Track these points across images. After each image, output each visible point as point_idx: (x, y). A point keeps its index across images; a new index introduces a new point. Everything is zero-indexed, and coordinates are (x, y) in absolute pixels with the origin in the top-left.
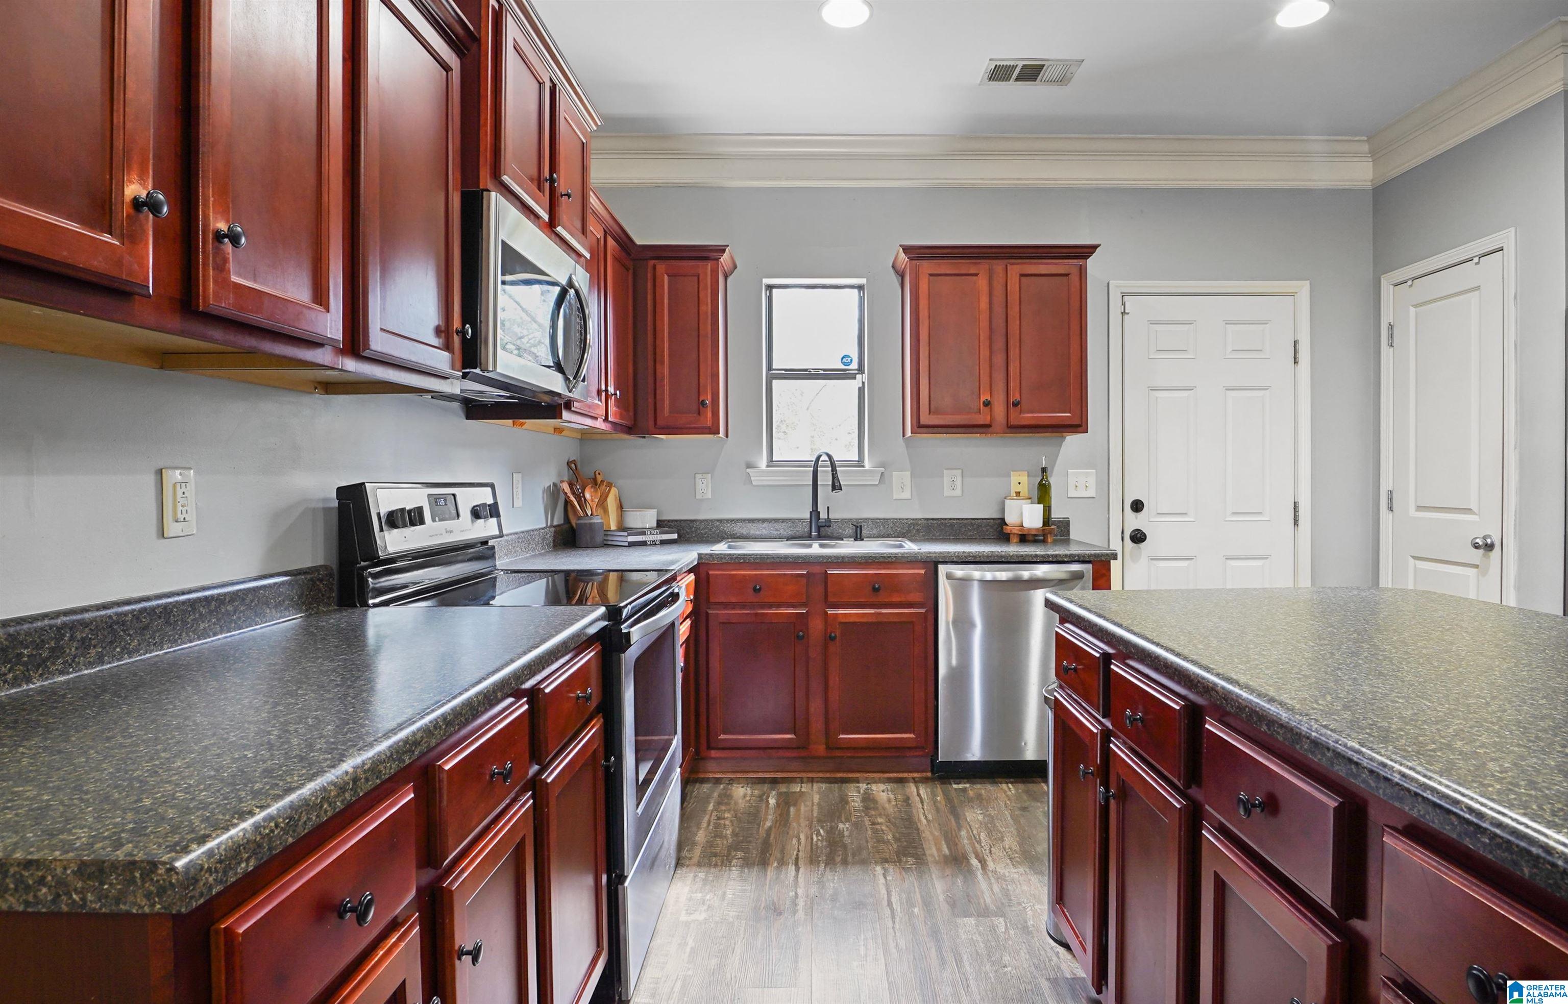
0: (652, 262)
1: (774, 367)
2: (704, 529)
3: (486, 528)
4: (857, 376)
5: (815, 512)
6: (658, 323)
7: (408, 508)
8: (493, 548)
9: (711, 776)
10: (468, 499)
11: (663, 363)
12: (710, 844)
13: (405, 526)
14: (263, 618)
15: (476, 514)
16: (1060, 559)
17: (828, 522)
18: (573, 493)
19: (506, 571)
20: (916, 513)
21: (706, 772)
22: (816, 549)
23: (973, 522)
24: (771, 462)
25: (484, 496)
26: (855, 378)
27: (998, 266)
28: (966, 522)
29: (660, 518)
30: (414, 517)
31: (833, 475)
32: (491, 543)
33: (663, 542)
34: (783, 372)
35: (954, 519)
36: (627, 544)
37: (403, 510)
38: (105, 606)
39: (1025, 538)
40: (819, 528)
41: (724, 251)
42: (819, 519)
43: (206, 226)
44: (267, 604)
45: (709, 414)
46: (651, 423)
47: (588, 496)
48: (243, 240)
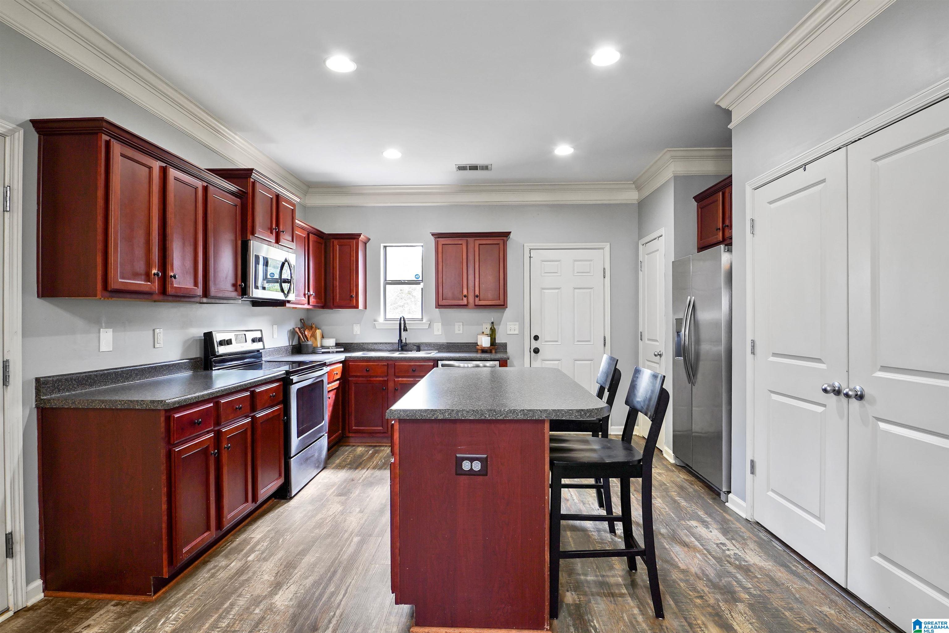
0: (332, 240)
1: (387, 279)
2: (356, 347)
3: (258, 346)
4: (421, 283)
5: (400, 340)
6: (335, 264)
7: (226, 339)
8: (261, 353)
9: (351, 444)
10: (250, 336)
11: (336, 281)
12: (340, 463)
13: (225, 345)
14: (181, 372)
15: (254, 341)
16: (486, 359)
17: (406, 344)
18: (300, 332)
19: (266, 361)
20: (443, 340)
21: (349, 443)
22: (397, 355)
23: (467, 344)
24: (386, 319)
25: (258, 335)
26: (420, 284)
27: (471, 240)
28: (463, 344)
29: (337, 342)
30: (229, 342)
31: (404, 325)
32: (261, 351)
33: (337, 352)
34: (391, 282)
35: (459, 343)
36: (321, 353)
37: (224, 340)
38: (141, 366)
39: (484, 351)
40: (402, 347)
41: (360, 236)
42: (402, 342)
43: (168, 274)
44: (182, 368)
45: (355, 301)
46: (332, 304)
47: (306, 333)
48: (177, 276)
